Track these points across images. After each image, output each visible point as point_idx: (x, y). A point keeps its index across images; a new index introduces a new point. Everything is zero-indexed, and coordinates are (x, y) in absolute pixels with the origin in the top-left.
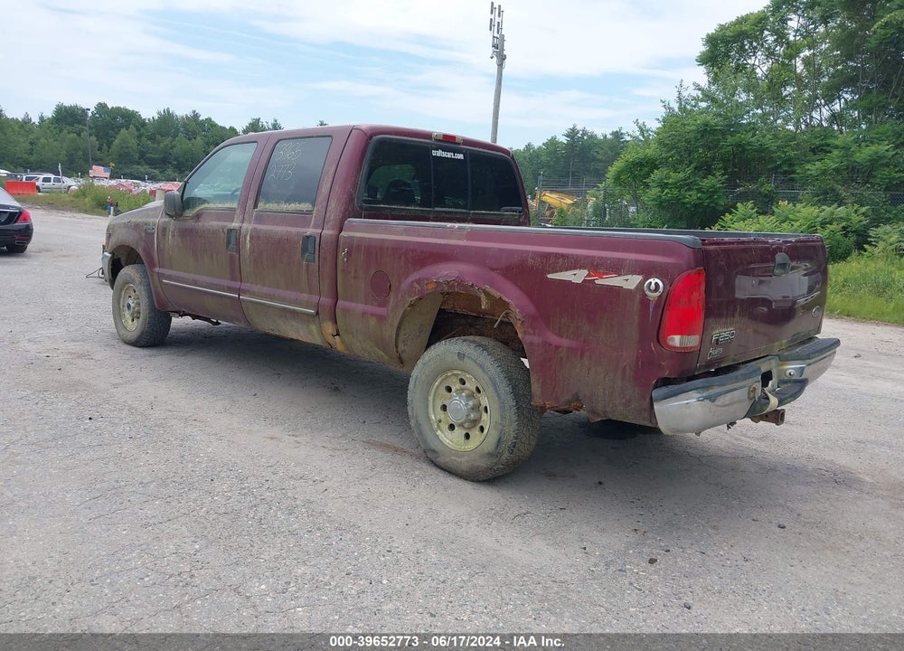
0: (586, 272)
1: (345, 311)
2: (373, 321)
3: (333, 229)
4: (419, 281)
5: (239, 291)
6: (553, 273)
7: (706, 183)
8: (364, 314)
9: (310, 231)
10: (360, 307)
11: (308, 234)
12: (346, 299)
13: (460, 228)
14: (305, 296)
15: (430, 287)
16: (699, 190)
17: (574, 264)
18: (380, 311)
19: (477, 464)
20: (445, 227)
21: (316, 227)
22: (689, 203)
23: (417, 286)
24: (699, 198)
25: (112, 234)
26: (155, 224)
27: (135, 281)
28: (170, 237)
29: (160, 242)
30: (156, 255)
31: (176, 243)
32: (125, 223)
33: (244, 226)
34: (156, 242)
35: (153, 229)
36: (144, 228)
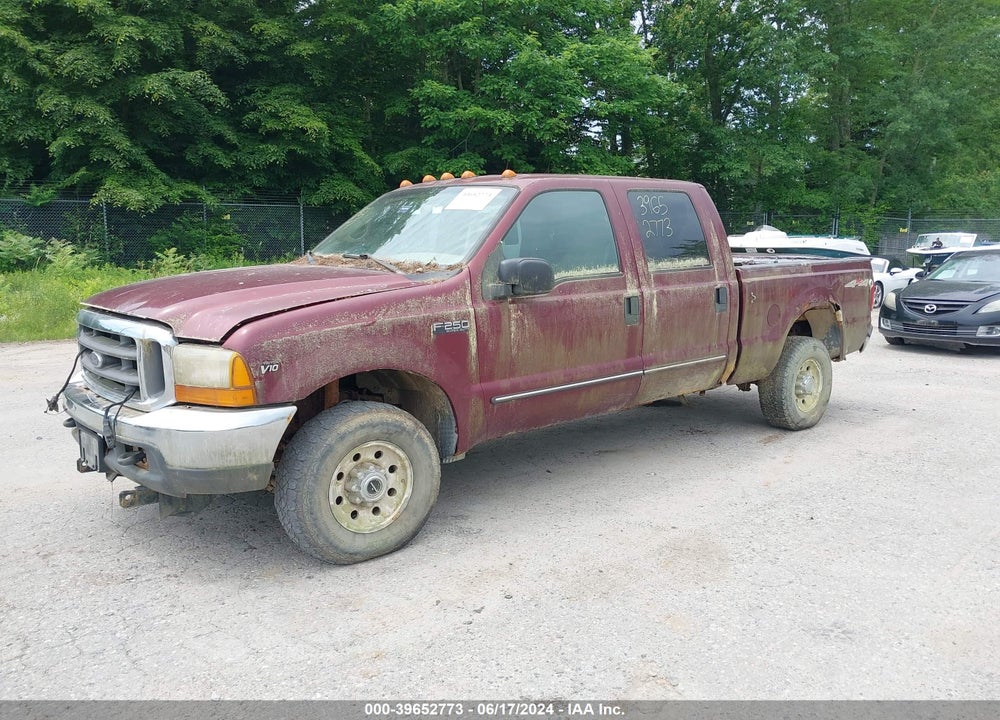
0: (855, 281)
1: (750, 347)
2: (770, 347)
3: (735, 278)
4: (798, 305)
5: (643, 366)
6: (846, 284)
9: (719, 284)
11: (718, 286)
12: (748, 335)
14: (716, 345)
15: (806, 307)
17: (852, 277)
23: (798, 308)
25: (291, 361)
26: (466, 316)
27: (404, 429)
28: (513, 329)
29: (488, 342)
30: (473, 365)
31: (527, 335)
32: (349, 330)
33: (647, 292)
34: (475, 343)
35: (465, 324)
36: (434, 327)
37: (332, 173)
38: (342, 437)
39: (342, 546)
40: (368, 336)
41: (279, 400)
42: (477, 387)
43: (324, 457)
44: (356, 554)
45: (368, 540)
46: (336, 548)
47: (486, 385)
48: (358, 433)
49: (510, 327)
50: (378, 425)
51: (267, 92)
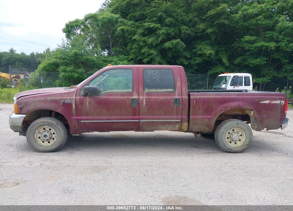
0: (269, 101)
1: (194, 119)
2: (206, 120)
3: (186, 96)
4: (224, 107)
5: (139, 119)
6: (261, 102)
7: (80, 70)
8: (202, 118)
10: (200, 117)
11: (176, 98)
12: (194, 115)
13: (234, 94)
14: (175, 117)
15: (229, 108)
16: (78, 73)
17: (267, 99)
18: (209, 117)
19: (244, 148)
20: (229, 93)
21: (178, 96)
22: (75, 77)
23: (224, 109)
24: (78, 76)
25: (26, 106)
26: (72, 99)
27: (53, 124)
28: (87, 104)
29: (78, 106)
30: (74, 112)
31: (92, 106)
32: (40, 100)
33: (141, 97)
34: (74, 106)
35: (72, 101)
36: (62, 101)
37: (217, 65)
38: (37, 124)
39: (36, 147)
40: (44, 102)
41: (22, 113)
42: (75, 117)
43: (32, 127)
44: (39, 150)
45: (43, 148)
46: (34, 147)
47: (78, 117)
48: (41, 123)
49: (86, 103)
50: (46, 122)
51: (200, 43)
